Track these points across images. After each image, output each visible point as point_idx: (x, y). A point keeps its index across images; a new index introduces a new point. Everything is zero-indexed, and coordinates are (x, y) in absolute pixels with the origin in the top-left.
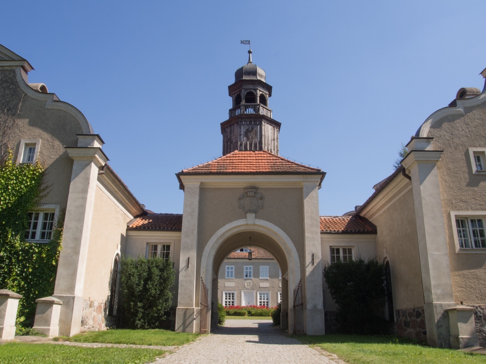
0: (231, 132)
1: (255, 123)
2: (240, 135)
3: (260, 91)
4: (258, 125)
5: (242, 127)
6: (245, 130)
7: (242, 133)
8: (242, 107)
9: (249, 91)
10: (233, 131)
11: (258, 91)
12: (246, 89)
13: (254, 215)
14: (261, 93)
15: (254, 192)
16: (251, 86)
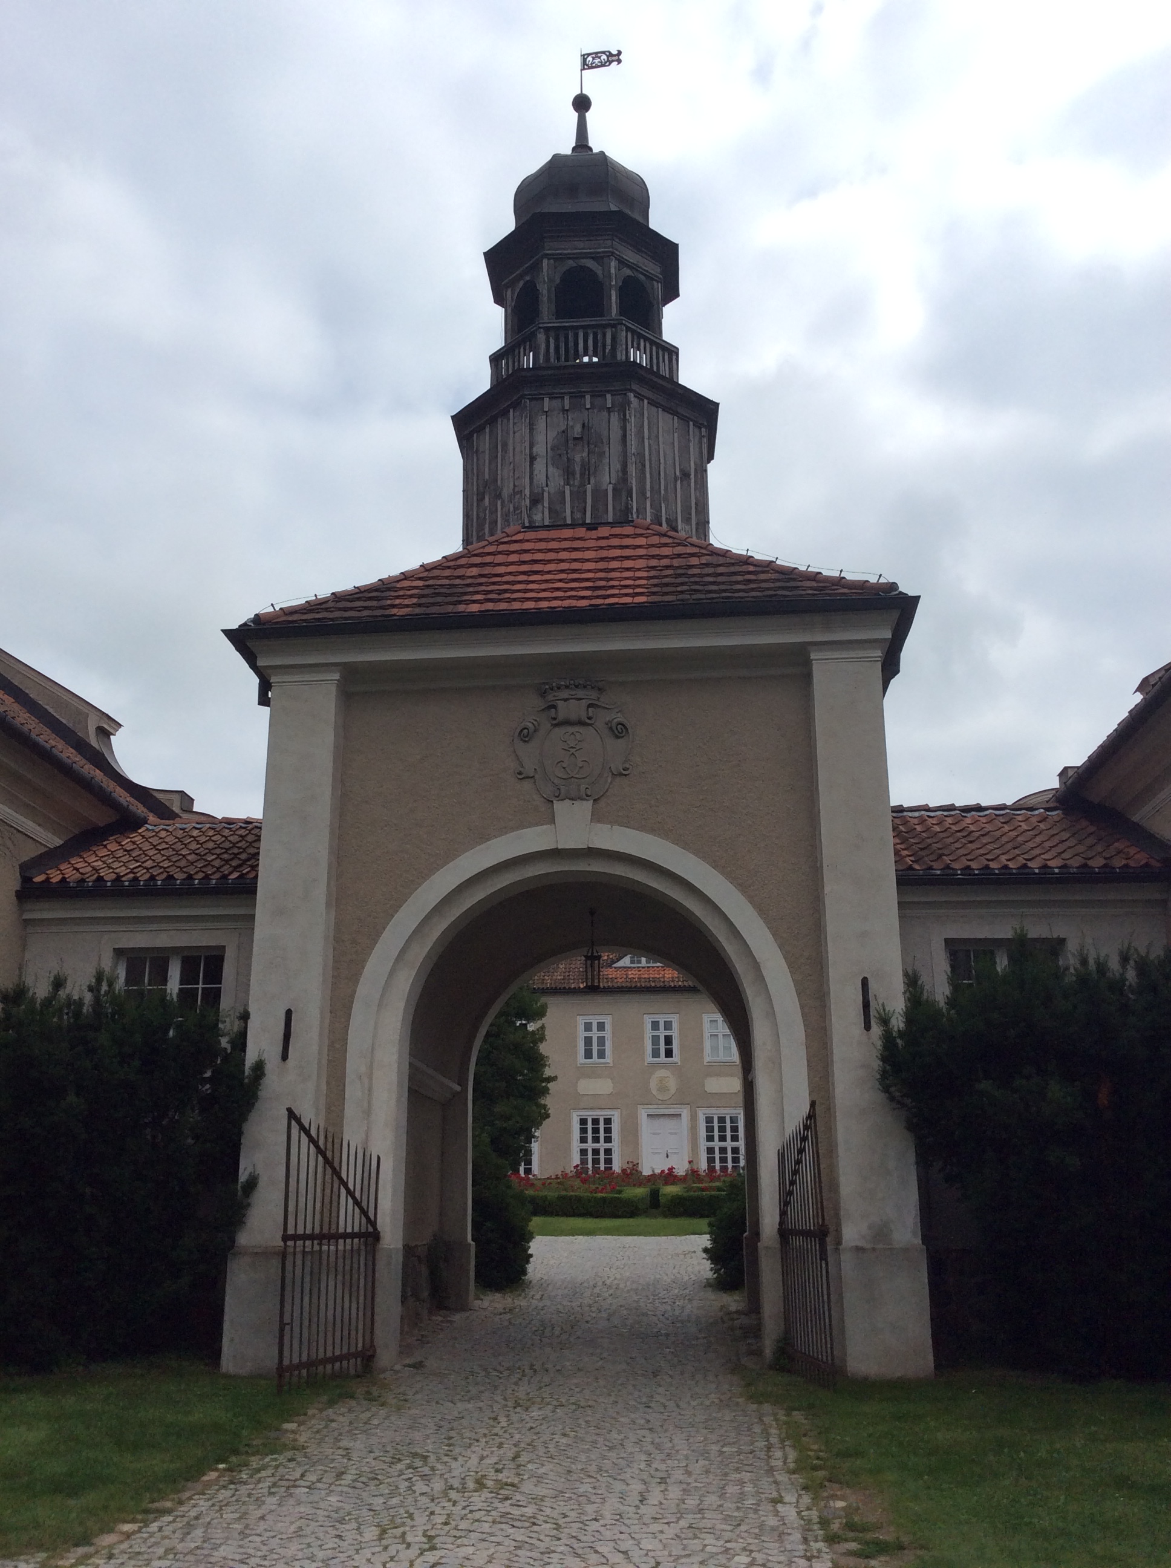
0: (494, 448)
1: (598, 401)
2: (533, 459)
3: (622, 263)
4: (609, 410)
5: (541, 423)
6: (552, 434)
7: (540, 449)
8: (541, 337)
9: (571, 263)
10: (505, 446)
11: (613, 264)
12: (559, 259)
13: (588, 805)
14: (627, 272)
15: (584, 703)
16: (581, 246)
